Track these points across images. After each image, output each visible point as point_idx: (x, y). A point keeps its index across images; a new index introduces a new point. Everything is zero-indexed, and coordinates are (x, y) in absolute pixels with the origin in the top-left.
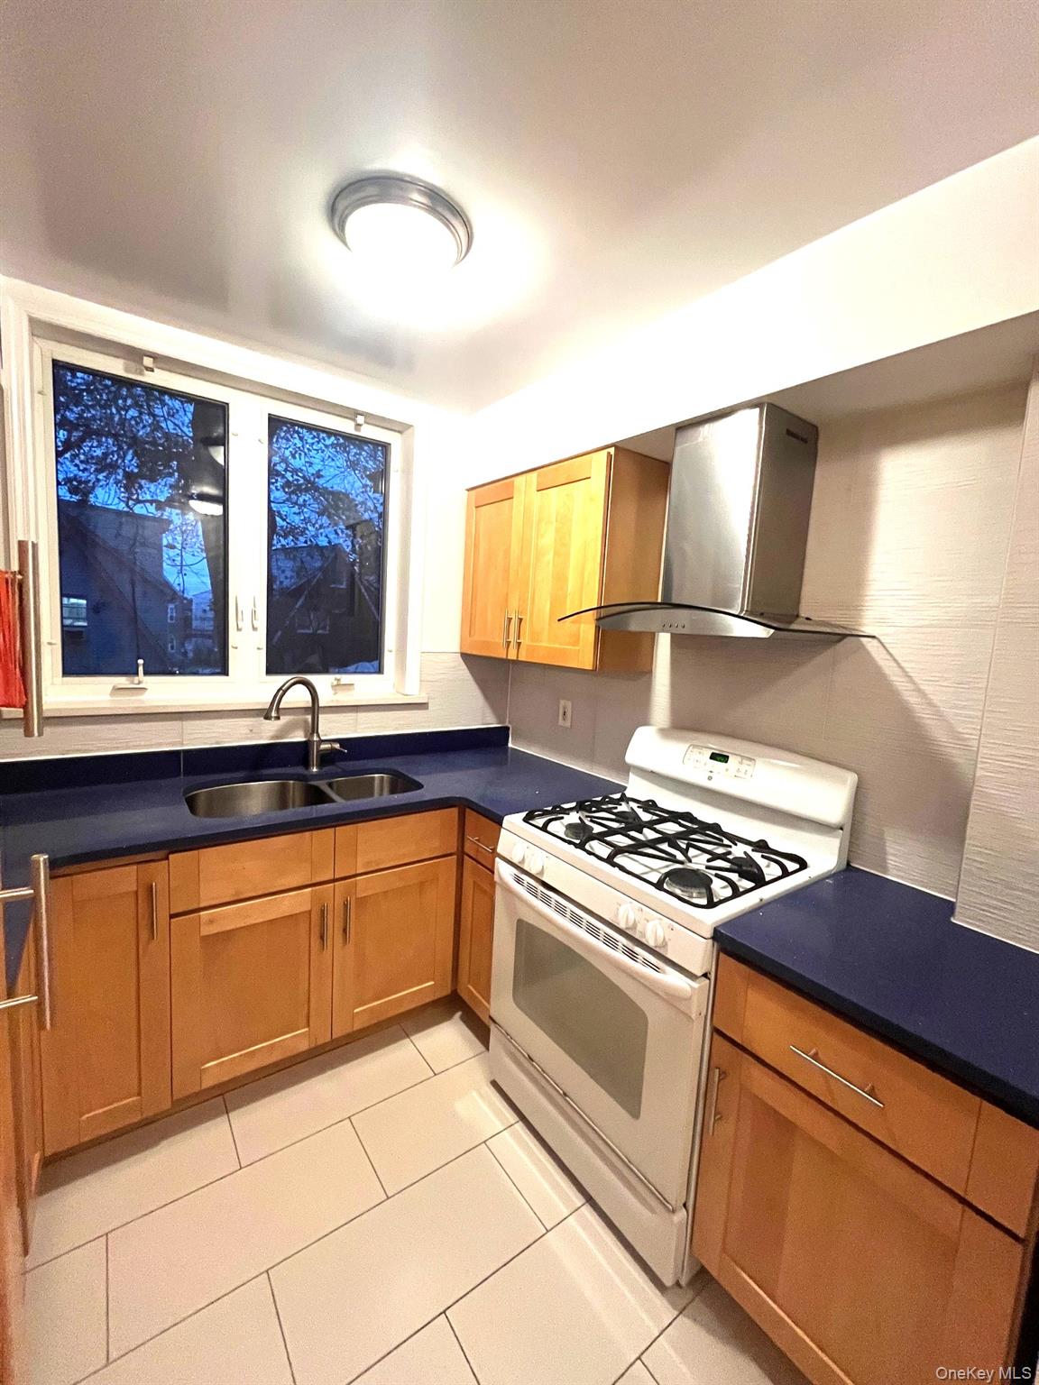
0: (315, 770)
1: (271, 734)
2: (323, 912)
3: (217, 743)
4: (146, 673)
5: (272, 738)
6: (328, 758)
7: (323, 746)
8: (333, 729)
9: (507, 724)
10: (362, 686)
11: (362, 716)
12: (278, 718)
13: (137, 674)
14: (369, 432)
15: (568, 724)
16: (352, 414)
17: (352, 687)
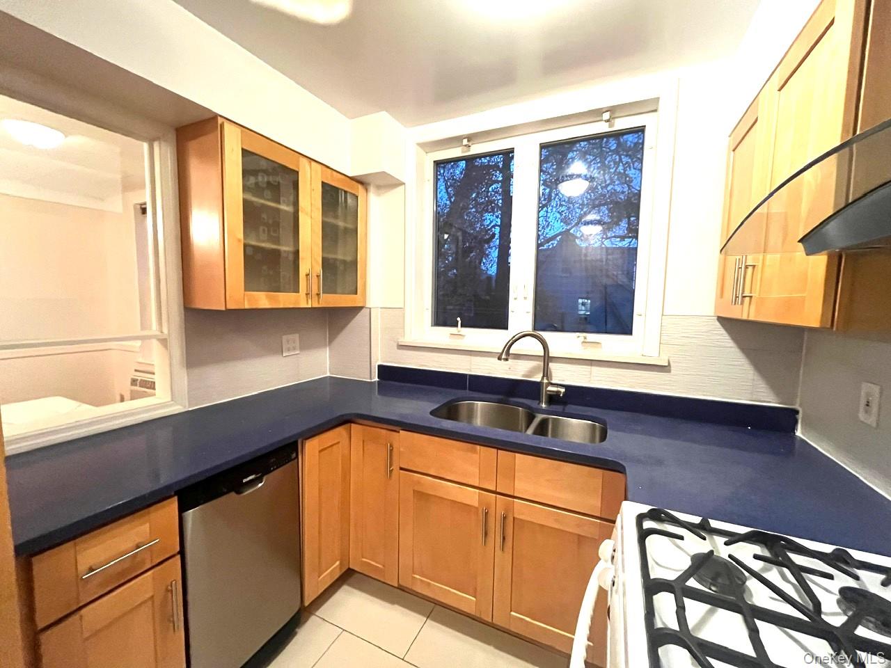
0: (544, 406)
1: (523, 373)
2: (486, 514)
3: (489, 373)
4: (462, 326)
5: (524, 376)
6: (553, 399)
7: (550, 388)
8: (564, 376)
9: (797, 407)
10: (610, 345)
11: (595, 369)
12: (507, 360)
13: (457, 326)
14: (621, 124)
15: (872, 420)
16: (596, 114)
17: (599, 345)
